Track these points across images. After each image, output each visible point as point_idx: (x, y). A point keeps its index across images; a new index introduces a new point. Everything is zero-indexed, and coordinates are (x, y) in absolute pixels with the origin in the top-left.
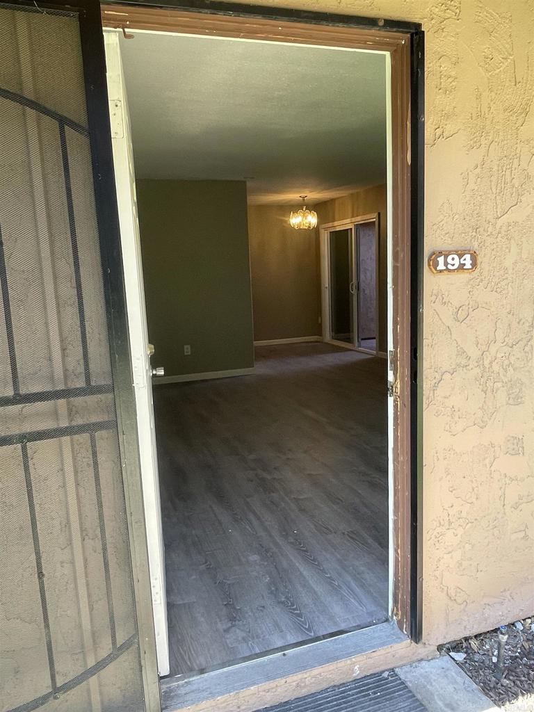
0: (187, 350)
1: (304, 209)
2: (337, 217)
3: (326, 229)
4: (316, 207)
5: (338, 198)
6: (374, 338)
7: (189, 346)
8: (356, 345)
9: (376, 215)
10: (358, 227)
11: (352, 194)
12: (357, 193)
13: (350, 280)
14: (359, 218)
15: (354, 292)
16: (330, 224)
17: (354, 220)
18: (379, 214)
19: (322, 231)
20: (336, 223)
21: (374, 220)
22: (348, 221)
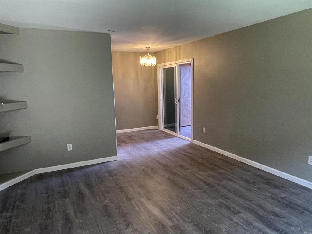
0: (70, 147)
1: (148, 55)
2: (167, 60)
3: (160, 67)
4: (155, 54)
5: (168, 49)
6: (190, 125)
7: (71, 145)
8: (179, 134)
9: (192, 59)
10: (180, 66)
11: (176, 47)
12: (180, 46)
13: (175, 97)
14: (180, 61)
15: (177, 103)
16: (163, 64)
17: (177, 62)
18: (193, 59)
19: (158, 68)
20: (166, 64)
21: (190, 62)
22: (174, 62)
